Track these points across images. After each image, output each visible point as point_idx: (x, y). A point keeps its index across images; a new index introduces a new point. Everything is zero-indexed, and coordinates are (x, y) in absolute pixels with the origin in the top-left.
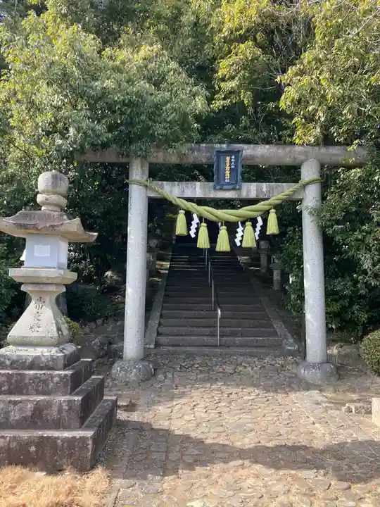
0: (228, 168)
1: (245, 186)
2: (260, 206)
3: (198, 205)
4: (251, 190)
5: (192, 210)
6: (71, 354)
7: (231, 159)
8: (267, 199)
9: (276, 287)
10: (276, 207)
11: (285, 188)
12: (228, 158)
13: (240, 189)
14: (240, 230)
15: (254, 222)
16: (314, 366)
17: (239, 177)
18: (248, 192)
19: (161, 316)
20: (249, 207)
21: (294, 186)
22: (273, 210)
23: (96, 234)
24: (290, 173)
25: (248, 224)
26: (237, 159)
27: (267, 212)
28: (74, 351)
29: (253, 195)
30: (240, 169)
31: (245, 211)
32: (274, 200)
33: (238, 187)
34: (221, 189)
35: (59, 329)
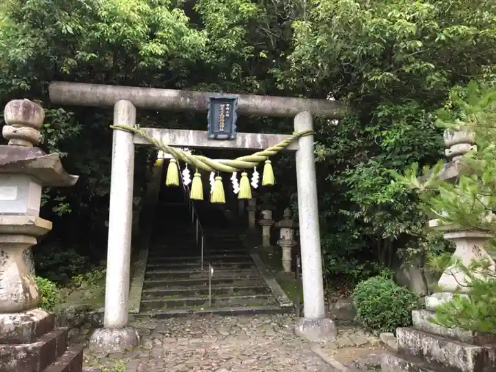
0: (222, 115)
1: (240, 136)
2: (255, 156)
3: (193, 153)
4: (246, 140)
5: (186, 158)
6: (41, 321)
7: (226, 107)
8: (263, 150)
10: (271, 157)
11: (279, 139)
12: (222, 106)
13: (235, 139)
15: (250, 172)
16: (313, 322)
17: (234, 127)
18: (244, 142)
20: (245, 157)
21: (289, 138)
22: (268, 161)
23: (77, 177)
24: (283, 124)
25: (244, 174)
26: (231, 107)
27: (263, 163)
28: (46, 318)
30: (235, 118)
31: (240, 161)
32: (269, 151)
33: (232, 137)
34: (216, 139)
35: (26, 290)
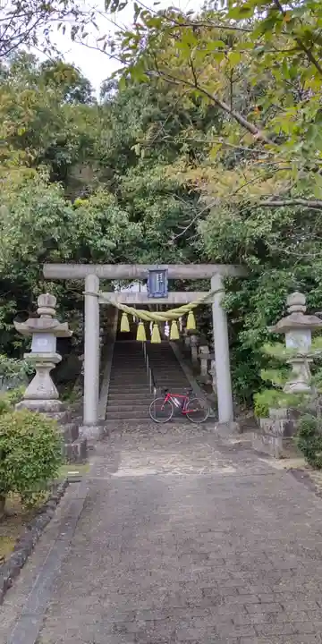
0: (158, 282)
1: (171, 294)
2: (182, 309)
3: (137, 308)
5: (133, 313)
7: (159, 276)
8: (187, 304)
9: (204, 374)
10: (193, 309)
11: (199, 296)
12: (157, 275)
13: (167, 297)
14: (167, 327)
17: (167, 288)
18: (174, 298)
19: (109, 398)
20: (174, 310)
21: (205, 294)
22: (191, 312)
24: (203, 284)
25: (174, 323)
26: (164, 275)
27: (187, 314)
29: (176, 302)
30: (166, 282)
31: (171, 313)
32: (191, 305)
33: (165, 295)
34: (153, 297)
